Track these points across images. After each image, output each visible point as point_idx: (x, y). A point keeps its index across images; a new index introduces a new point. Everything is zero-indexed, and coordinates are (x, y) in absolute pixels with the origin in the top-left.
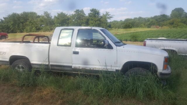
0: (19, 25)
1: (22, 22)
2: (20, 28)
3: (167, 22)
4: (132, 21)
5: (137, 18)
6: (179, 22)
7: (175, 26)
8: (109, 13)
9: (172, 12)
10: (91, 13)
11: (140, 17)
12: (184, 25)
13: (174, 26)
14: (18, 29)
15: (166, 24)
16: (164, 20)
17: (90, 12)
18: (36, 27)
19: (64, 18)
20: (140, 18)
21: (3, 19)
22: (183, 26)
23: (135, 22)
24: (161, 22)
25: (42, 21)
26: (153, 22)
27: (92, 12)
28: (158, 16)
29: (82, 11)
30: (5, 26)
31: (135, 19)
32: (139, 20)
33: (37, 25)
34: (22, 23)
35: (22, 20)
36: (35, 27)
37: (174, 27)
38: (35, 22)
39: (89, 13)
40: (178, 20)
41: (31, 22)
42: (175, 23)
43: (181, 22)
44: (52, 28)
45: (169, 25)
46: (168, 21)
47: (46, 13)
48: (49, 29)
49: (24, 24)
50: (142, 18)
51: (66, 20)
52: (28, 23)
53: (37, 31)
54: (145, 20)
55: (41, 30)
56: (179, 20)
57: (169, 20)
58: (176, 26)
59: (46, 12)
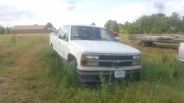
0: (146, 27)
1: (149, 23)
2: (147, 29)
14: (146, 31)
18: (162, 29)
21: (135, 22)
25: (169, 22)
30: (136, 27)
33: (163, 27)
34: (150, 25)
35: (150, 22)
38: (161, 24)
41: (158, 24)
47: (174, 14)
49: (152, 25)
52: (154, 25)
55: (167, 32)
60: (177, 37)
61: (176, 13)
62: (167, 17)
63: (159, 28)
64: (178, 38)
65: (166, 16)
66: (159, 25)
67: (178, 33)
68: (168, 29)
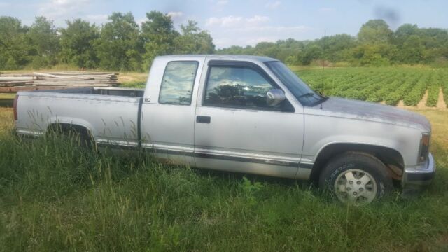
3: (348, 53)
4: (272, 48)
5: (283, 41)
6: (375, 53)
7: (366, 63)
8: (196, 23)
9: (361, 29)
10: (148, 23)
11: (290, 39)
12: (382, 59)
13: (364, 61)
15: (347, 58)
16: (342, 48)
17: (147, 20)
18: (17, 57)
19: (83, 34)
20: (291, 41)
22: (382, 61)
23: (278, 51)
24: (336, 53)
25: (31, 39)
26: (315, 52)
27: (151, 21)
28: (332, 37)
29: (129, 18)
31: (280, 42)
32: (289, 47)
33: (18, 52)
36: (14, 57)
37: (363, 64)
38: (12, 44)
39: (145, 22)
40: (372, 48)
42: (366, 54)
43: (379, 52)
44: (56, 58)
45: (353, 59)
46: (352, 51)
47: (40, 20)
48: (49, 61)
50: (296, 42)
51: (90, 38)
53: (20, 67)
54: (303, 47)
55: (30, 64)
56: (375, 47)
57: (355, 46)
58: (368, 61)
59: (42, 18)
60: (38, 78)
61: (45, 18)
62: (25, 27)
63: (7, 56)
64: (42, 79)
65: (22, 25)
66: (6, 47)
67: (56, 66)
68: (32, 57)
